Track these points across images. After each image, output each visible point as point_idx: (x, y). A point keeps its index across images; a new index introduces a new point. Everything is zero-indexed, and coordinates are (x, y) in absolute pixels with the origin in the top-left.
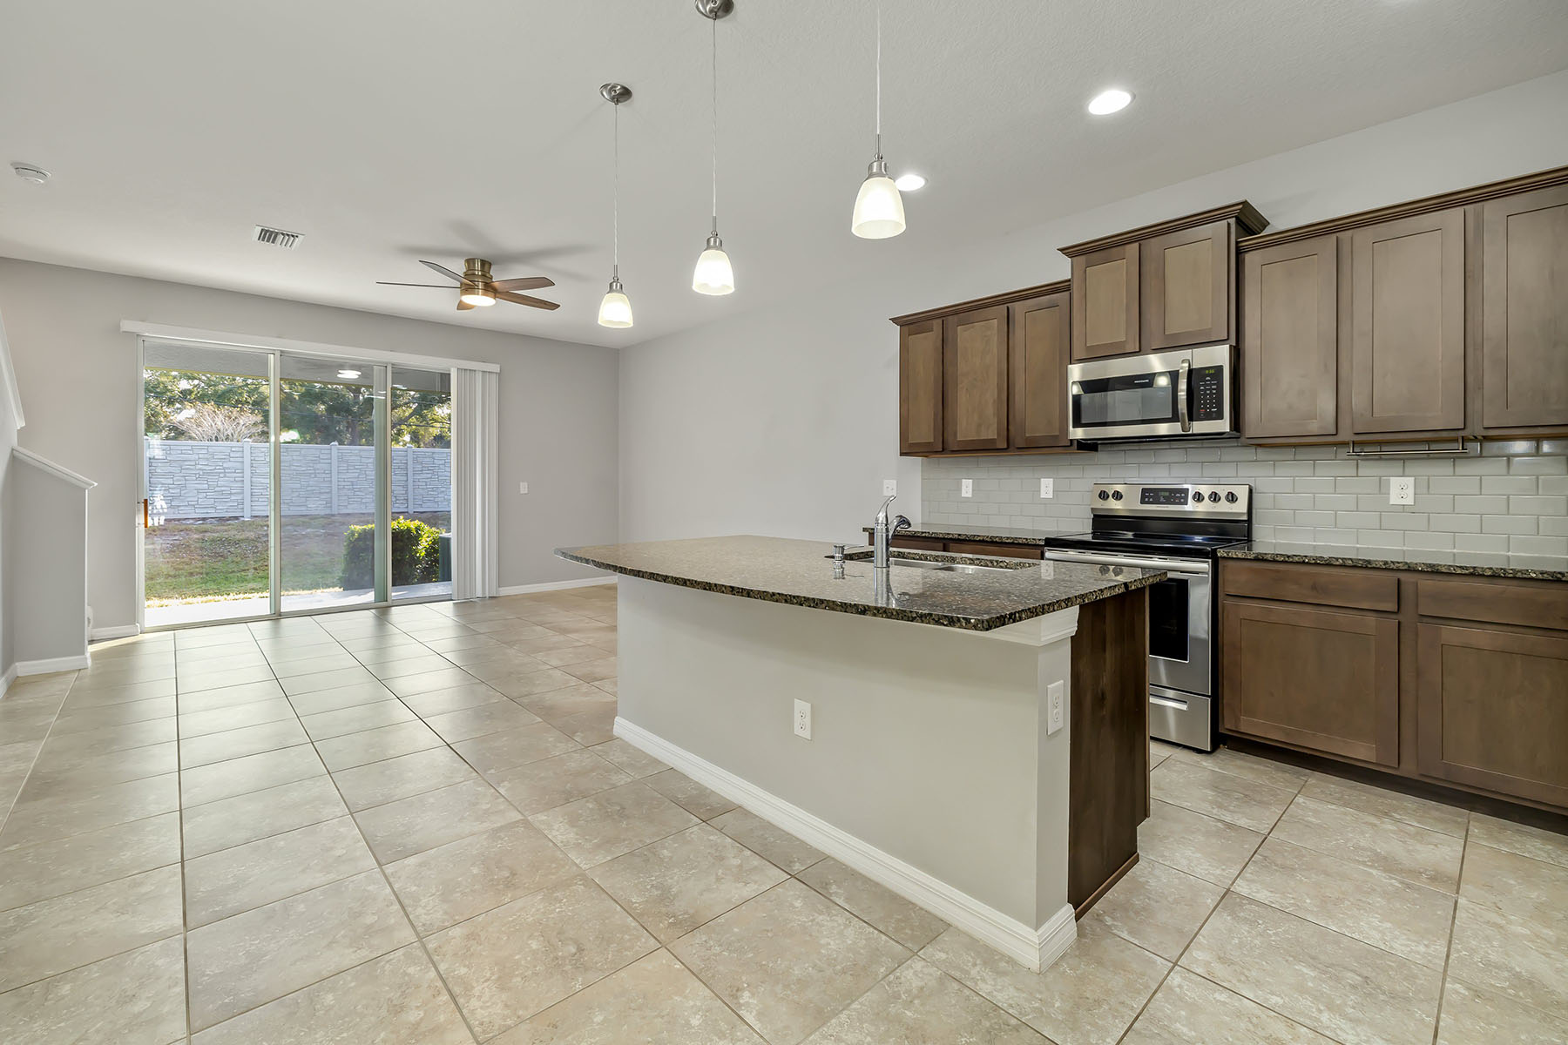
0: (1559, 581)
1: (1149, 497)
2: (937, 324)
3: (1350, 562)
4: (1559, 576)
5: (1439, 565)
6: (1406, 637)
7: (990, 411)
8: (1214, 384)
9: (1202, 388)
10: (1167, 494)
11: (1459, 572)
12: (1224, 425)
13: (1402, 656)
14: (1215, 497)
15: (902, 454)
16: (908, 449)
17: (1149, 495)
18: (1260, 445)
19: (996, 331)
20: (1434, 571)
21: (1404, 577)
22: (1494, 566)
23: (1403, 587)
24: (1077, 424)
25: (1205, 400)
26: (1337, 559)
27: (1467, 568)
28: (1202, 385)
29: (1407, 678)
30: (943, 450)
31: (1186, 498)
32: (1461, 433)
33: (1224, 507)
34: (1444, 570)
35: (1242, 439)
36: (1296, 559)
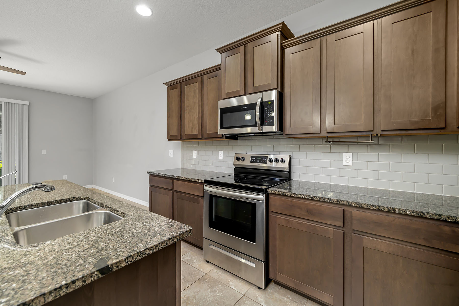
0: (422, 217)
1: (254, 160)
2: (179, 85)
3: (322, 199)
4: (422, 214)
5: (362, 204)
6: (347, 240)
7: (196, 122)
8: (271, 109)
9: (266, 111)
10: (260, 158)
11: (372, 208)
12: (274, 128)
13: (345, 250)
14: (277, 161)
15: (169, 140)
16: (171, 138)
17: (254, 159)
18: (294, 138)
19: (198, 88)
20: (360, 207)
21: (347, 209)
22: (389, 206)
23: (346, 213)
24: (222, 127)
25: (268, 116)
28: (266, 109)
29: (347, 262)
30: (181, 138)
31: (266, 161)
32: (371, 133)
33: (280, 165)
34: (365, 206)
35: (284, 135)
36: (299, 196)
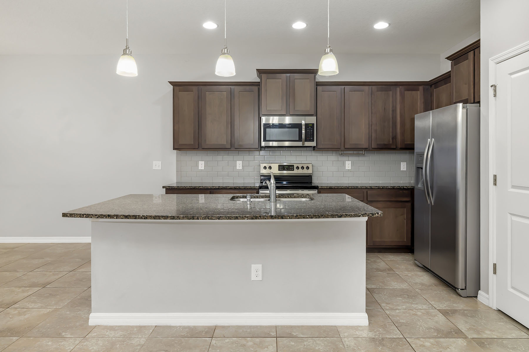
1: (282, 168)
2: (195, 89)
5: (372, 186)
8: (312, 130)
10: (287, 167)
12: (314, 144)
14: (303, 168)
16: (178, 147)
19: (226, 97)
23: (364, 193)
24: (265, 140)
25: (309, 135)
26: (350, 187)
27: (377, 187)
28: (308, 130)
30: (198, 147)
31: (293, 168)
33: (305, 171)
34: (373, 188)
35: (316, 149)
